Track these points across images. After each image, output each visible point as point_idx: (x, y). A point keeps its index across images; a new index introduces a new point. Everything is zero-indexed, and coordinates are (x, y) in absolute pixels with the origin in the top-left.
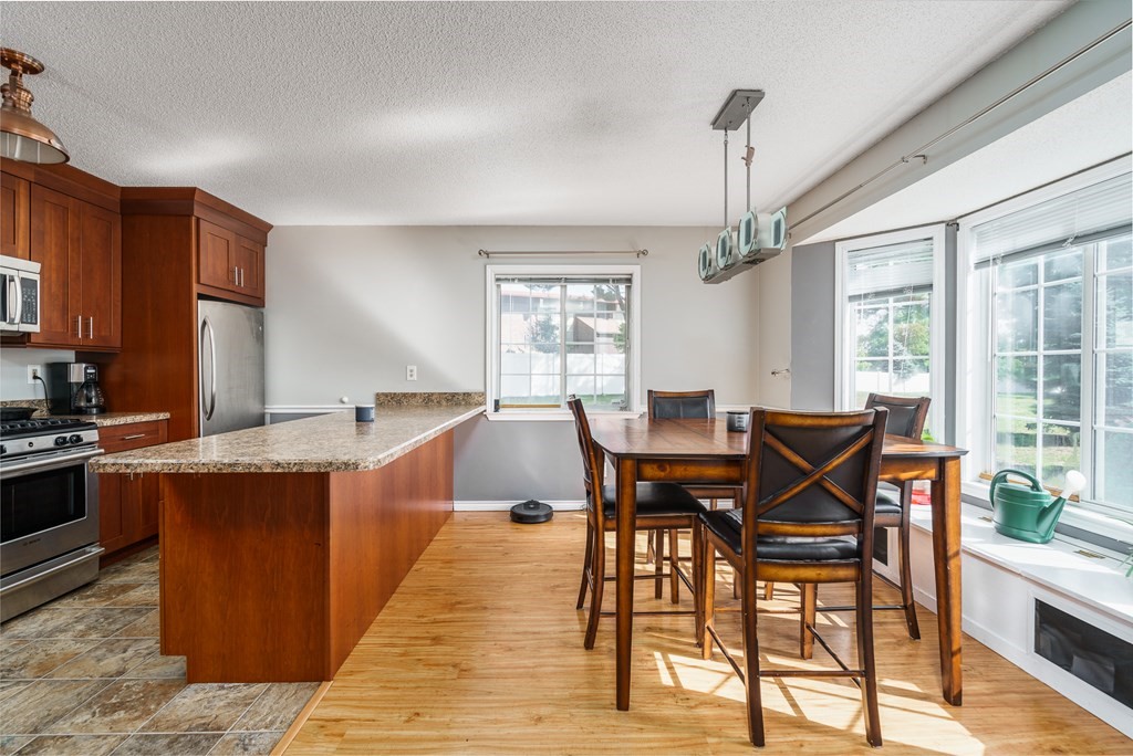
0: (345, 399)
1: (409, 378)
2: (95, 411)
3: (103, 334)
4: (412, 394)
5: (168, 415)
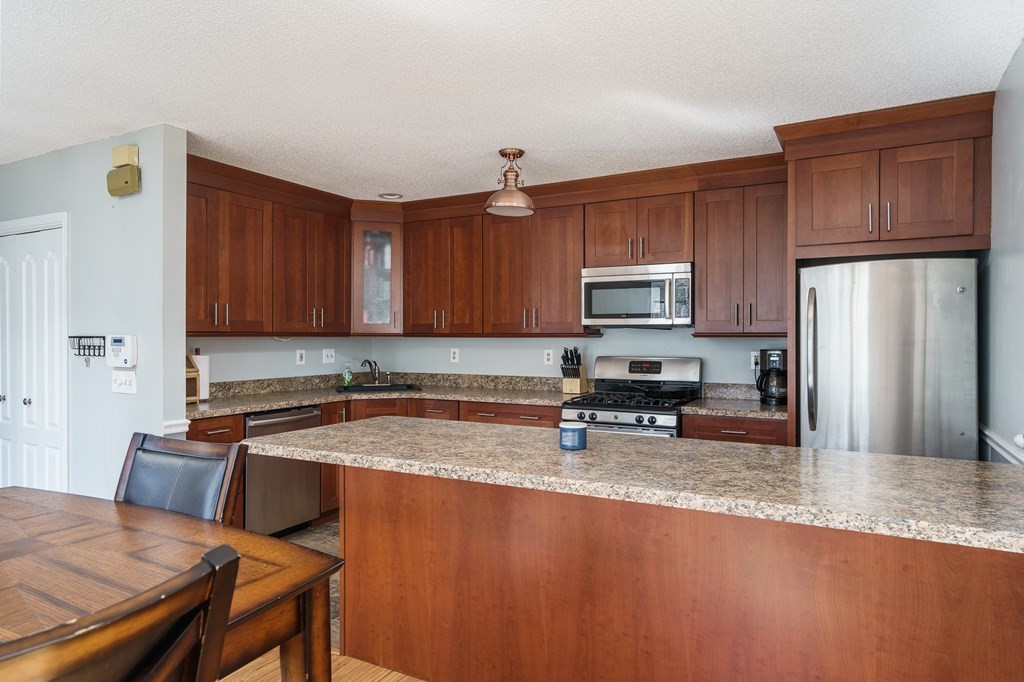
2: (773, 401)
5: (785, 416)
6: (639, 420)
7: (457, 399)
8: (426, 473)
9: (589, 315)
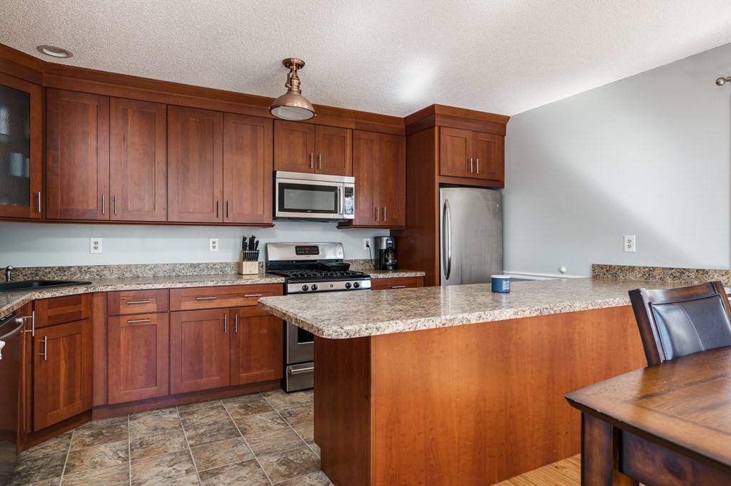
0: (564, 269)
1: (627, 249)
2: (391, 268)
3: (394, 217)
4: (630, 267)
5: (423, 274)
6: (348, 286)
7: (167, 287)
8: (534, 315)
9: (282, 209)
